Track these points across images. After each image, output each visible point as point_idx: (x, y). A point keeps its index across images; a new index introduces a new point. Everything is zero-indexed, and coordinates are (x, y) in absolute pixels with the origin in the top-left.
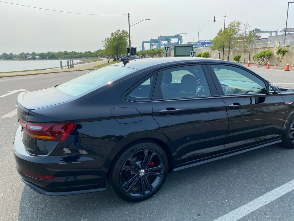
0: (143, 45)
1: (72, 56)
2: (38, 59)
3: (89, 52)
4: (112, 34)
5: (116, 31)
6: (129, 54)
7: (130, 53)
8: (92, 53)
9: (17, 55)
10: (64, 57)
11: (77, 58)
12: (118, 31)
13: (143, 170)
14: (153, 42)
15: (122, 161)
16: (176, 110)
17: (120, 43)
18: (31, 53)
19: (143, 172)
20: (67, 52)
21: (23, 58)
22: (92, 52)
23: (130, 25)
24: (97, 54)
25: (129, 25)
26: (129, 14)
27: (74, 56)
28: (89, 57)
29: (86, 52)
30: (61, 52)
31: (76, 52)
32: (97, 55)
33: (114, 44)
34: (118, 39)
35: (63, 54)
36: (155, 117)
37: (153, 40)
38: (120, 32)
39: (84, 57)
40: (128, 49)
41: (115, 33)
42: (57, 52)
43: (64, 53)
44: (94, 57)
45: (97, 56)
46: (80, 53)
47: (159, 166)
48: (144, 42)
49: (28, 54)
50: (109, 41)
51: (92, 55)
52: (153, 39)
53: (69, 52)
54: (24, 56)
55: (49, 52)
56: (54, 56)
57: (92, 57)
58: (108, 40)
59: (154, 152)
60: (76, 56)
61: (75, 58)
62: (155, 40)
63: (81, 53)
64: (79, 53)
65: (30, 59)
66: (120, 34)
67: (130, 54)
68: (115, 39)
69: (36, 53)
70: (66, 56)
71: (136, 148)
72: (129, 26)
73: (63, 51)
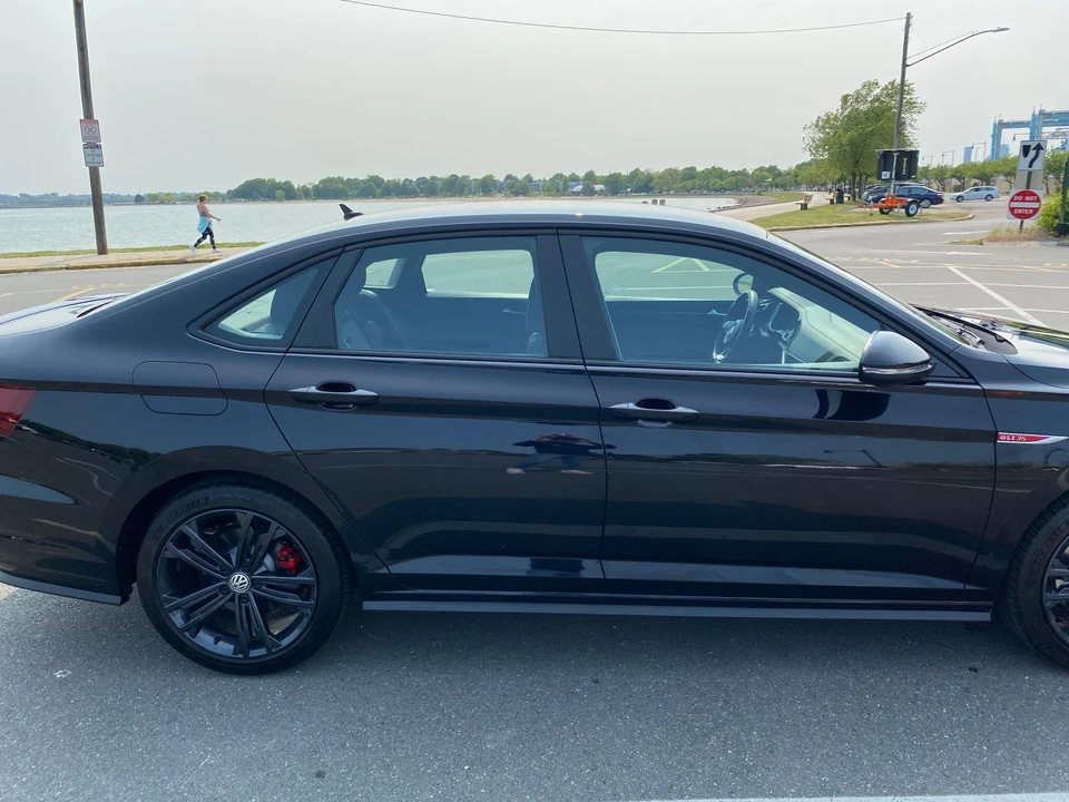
0: (996, 136)
1: (707, 186)
2: (601, 193)
3: (773, 169)
4: (845, 99)
5: (860, 87)
6: (885, 175)
7: (888, 173)
8: (780, 174)
9: (544, 181)
10: (682, 188)
11: (726, 190)
12: (870, 86)
13: (242, 576)
14: (1047, 124)
15: (161, 528)
16: (359, 392)
17: (872, 134)
18: (581, 175)
19: (240, 581)
20: (693, 169)
21: (558, 191)
22: (783, 167)
23: (908, 63)
24: (797, 176)
25: (905, 59)
26: (909, 16)
27: (715, 183)
28: (766, 187)
29: (761, 169)
30: (675, 171)
31: (725, 169)
32: (799, 178)
33: (845, 140)
34: (867, 119)
35: (680, 178)
36: (274, 408)
37: (1049, 115)
38: (877, 91)
39: (750, 187)
40: (887, 156)
41: (858, 93)
42: (661, 170)
43: (684, 175)
44: (784, 187)
45: (797, 184)
46: (739, 173)
47: (298, 578)
48: (1001, 126)
49: (574, 178)
50: (831, 128)
51: (777, 180)
52: (1047, 110)
53: (700, 169)
54: (561, 183)
55: (637, 170)
56: (651, 185)
57: (777, 186)
58: (826, 122)
59: (274, 525)
60: (723, 183)
61: (716, 190)
62: (1059, 114)
63: (743, 173)
64: (734, 174)
65: (577, 194)
66: (877, 99)
67: (888, 177)
68: (853, 120)
69: (597, 174)
70: (689, 183)
71: (207, 499)
72: (905, 65)
73: (681, 168)
